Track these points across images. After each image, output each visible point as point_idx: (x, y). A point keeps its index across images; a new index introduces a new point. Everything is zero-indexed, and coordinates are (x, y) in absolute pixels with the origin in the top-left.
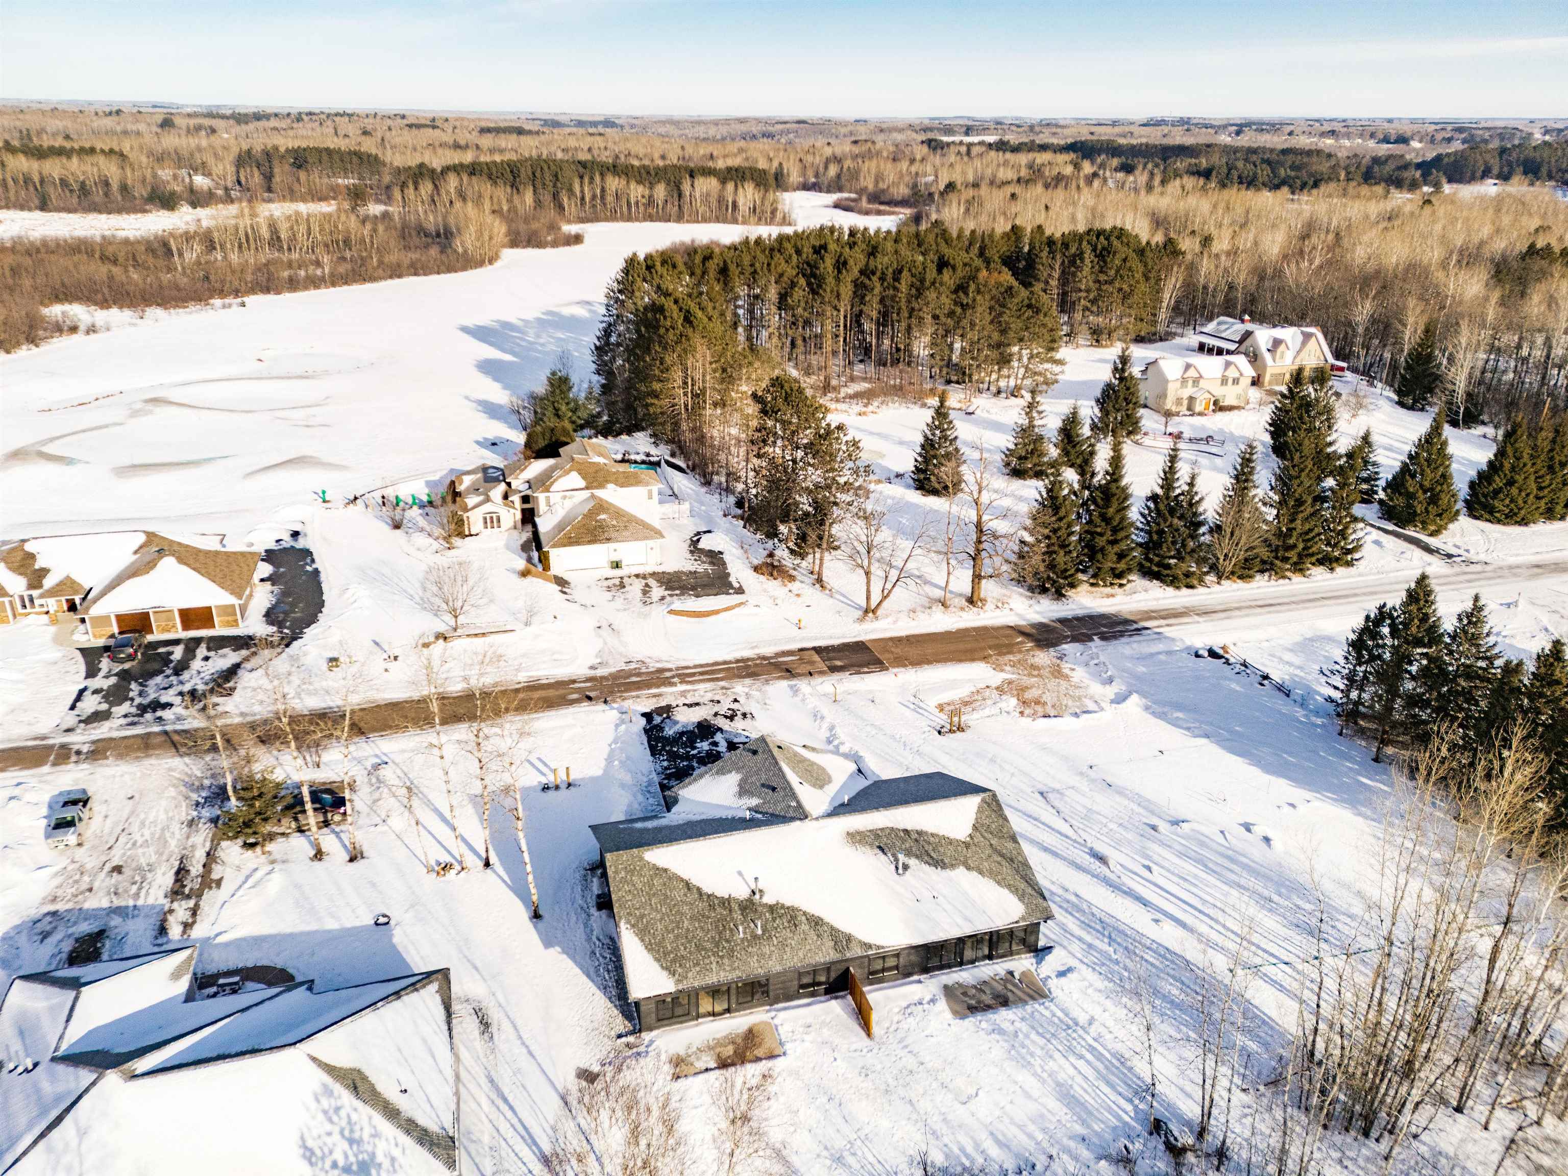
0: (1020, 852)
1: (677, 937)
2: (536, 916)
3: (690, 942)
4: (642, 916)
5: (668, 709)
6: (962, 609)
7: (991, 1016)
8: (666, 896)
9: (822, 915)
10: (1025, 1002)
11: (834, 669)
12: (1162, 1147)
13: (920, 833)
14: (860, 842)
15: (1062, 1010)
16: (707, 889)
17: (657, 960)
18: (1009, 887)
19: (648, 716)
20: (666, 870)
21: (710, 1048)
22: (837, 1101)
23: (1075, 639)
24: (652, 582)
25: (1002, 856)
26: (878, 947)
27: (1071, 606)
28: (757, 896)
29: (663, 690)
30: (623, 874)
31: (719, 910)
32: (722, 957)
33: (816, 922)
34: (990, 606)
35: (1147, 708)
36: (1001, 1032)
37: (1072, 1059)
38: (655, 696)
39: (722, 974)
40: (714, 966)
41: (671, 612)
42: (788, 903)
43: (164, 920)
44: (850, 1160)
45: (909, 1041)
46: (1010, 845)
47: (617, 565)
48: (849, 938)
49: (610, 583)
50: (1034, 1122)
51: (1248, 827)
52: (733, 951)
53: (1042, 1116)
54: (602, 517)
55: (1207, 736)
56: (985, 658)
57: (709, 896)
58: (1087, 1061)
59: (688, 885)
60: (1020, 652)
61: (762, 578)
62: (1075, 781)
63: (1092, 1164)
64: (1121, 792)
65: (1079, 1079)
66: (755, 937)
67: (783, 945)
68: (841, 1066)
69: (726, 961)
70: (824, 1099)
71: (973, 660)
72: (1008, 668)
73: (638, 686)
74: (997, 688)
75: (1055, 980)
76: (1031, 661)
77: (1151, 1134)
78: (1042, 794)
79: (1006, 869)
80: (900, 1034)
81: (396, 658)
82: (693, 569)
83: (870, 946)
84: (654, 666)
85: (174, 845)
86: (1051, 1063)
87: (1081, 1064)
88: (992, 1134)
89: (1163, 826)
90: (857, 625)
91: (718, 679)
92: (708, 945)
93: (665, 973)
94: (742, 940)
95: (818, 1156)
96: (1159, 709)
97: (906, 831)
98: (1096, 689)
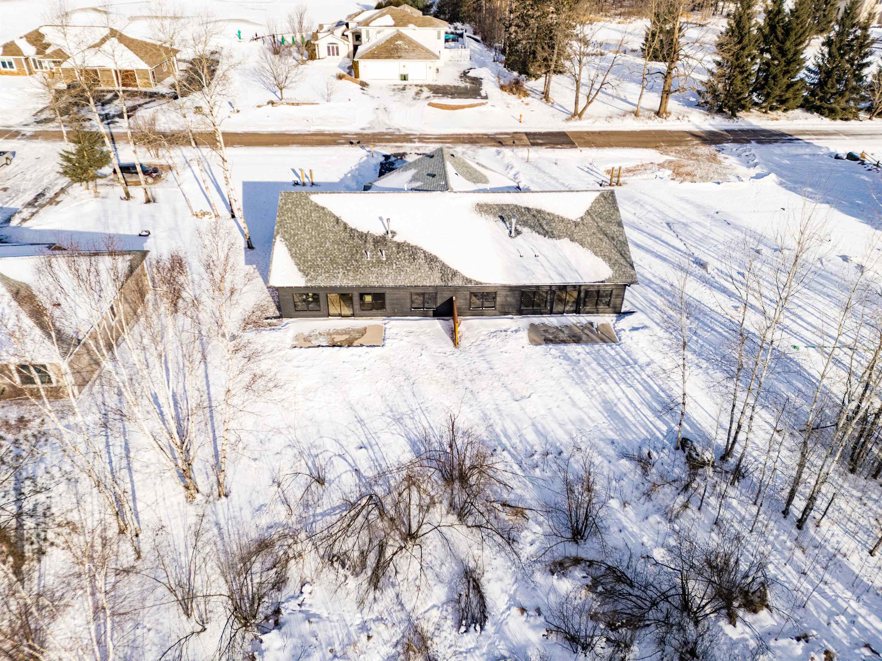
0: (622, 234)
1: (318, 252)
2: (250, 246)
3: (326, 257)
4: (295, 235)
5: (404, 154)
6: (650, 118)
7: (562, 347)
8: (318, 225)
9: (438, 255)
10: (597, 343)
11: (533, 144)
12: (684, 460)
13: (539, 212)
14: (486, 211)
15: (626, 353)
16: (352, 225)
17: (297, 264)
18: (604, 257)
19: (387, 157)
20: (323, 209)
21: (329, 334)
22: (411, 381)
23: (734, 141)
24: (425, 89)
25: (606, 235)
26: (477, 283)
27: (740, 123)
28: (390, 235)
29: (405, 144)
30: (290, 206)
31: (356, 240)
32: (349, 271)
33: (431, 259)
34: (672, 117)
35: (781, 184)
36: (567, 358)
37: (623, 386)
38: (397, 147)
39: (345, 281)
40: (340, 275)
41: (430, 104)
42: (413, 243)
43: (12, 216)
44: (408, 421)
45: (488, 352)
46: (615, 228)
47: (404, 78)
48: (455, 274)
49: (396, 87)
50: (573, 424)
51: (845, 259)
52: (358, 268)
53: (582, 421)
54: (399, 42)
55: (828, 203)
56: (656, 147)
57: (352, 230)
58: (637, 390)
59: (337, 220)
60: (687, 145)
61: (505, 94)
62: (702, 219)
63: (613, 461)
64: (737, 228)
65: (625, 401)
66: (379, 262)
67: (400, 270)
68: (425, 358)
69: (351, 274)
70: (402, 378)
71: (646, 147)
72: (673, 154)
73: (389, 141)
74: (659, 165)
75: (627, 332)
76: (693, 150)
77: (677, 449)
78: (668, 224)
79: (606, 244)
80: (482, 348)
81: (238, 111)
82: (456, 84)
83: (471, 281)
84: (404, 132)
85: (45, 183)
86: (603, 385)
87: (630, 392)
88: (533, 425)
89: (766, 251)
90: (564, 123)
91: (446, 143)
92: (340, 261)
93: (300, 274)
94: (368, 262)
95: (383, 414)
96: (791, 185)
97: (528, 209)
98: (742, 170)
